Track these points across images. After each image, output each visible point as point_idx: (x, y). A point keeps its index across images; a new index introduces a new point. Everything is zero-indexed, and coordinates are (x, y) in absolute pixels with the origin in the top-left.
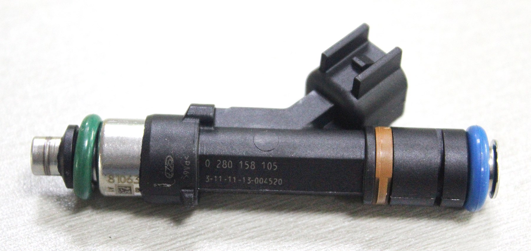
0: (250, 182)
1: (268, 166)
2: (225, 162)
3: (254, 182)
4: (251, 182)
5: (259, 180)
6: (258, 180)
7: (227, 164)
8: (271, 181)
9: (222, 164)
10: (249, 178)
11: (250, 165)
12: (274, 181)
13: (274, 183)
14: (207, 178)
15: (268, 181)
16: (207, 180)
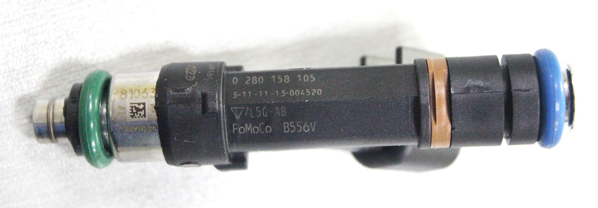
0: (284, 95)
1: (304, 79)
2: (255, 78)
3: (289, 95)
4: (286, 94)
5: (295, 92)
6: (293, 93)
7: (257, 80)
8: (308, 92)
9: (251, 80)
10: (284, 91)
11: (283, 78)
12: (312, 92)
13: (313, 94)
14: (235, 94)
15: (305, 92)
16: (235, 96)
